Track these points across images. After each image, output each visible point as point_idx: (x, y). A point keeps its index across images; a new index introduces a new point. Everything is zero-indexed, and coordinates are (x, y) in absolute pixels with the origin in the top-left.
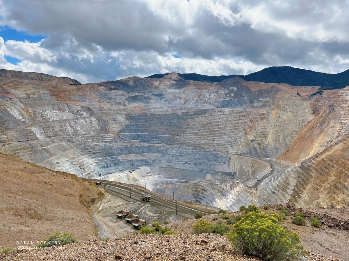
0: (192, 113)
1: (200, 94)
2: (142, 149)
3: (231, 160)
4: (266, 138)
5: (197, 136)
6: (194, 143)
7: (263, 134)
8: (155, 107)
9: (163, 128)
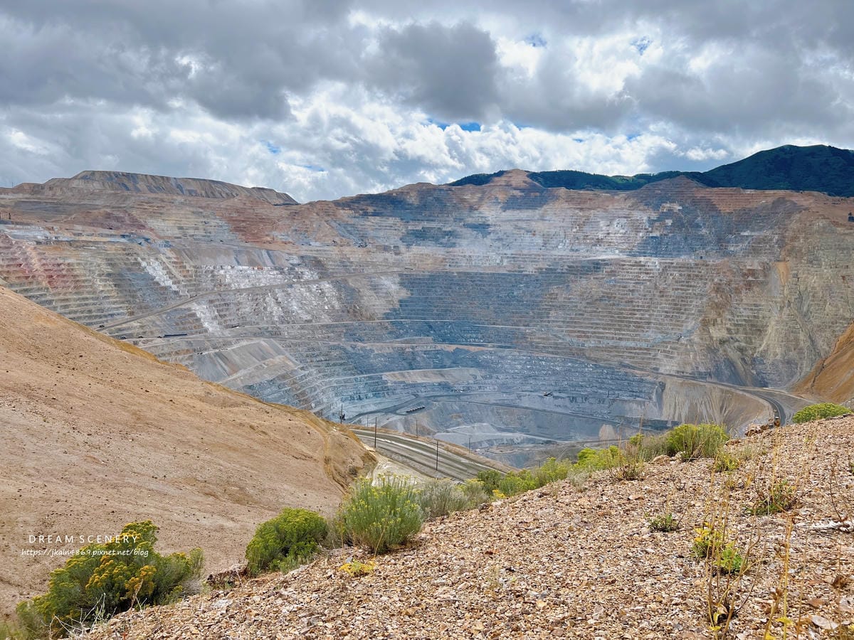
0: (562, 270)
1: (584, 222)
2: (438, 358)
3: (667, 390)
4: (760, 335)
5: (575, 327)
6: (568, 346)
7: (753, 326)
8: (470, 256)
9: (488, 308)
